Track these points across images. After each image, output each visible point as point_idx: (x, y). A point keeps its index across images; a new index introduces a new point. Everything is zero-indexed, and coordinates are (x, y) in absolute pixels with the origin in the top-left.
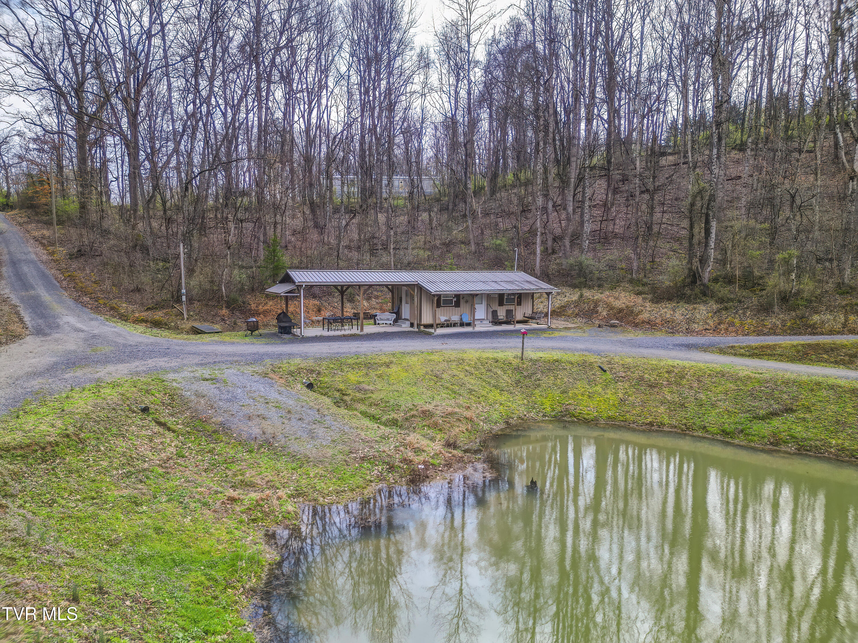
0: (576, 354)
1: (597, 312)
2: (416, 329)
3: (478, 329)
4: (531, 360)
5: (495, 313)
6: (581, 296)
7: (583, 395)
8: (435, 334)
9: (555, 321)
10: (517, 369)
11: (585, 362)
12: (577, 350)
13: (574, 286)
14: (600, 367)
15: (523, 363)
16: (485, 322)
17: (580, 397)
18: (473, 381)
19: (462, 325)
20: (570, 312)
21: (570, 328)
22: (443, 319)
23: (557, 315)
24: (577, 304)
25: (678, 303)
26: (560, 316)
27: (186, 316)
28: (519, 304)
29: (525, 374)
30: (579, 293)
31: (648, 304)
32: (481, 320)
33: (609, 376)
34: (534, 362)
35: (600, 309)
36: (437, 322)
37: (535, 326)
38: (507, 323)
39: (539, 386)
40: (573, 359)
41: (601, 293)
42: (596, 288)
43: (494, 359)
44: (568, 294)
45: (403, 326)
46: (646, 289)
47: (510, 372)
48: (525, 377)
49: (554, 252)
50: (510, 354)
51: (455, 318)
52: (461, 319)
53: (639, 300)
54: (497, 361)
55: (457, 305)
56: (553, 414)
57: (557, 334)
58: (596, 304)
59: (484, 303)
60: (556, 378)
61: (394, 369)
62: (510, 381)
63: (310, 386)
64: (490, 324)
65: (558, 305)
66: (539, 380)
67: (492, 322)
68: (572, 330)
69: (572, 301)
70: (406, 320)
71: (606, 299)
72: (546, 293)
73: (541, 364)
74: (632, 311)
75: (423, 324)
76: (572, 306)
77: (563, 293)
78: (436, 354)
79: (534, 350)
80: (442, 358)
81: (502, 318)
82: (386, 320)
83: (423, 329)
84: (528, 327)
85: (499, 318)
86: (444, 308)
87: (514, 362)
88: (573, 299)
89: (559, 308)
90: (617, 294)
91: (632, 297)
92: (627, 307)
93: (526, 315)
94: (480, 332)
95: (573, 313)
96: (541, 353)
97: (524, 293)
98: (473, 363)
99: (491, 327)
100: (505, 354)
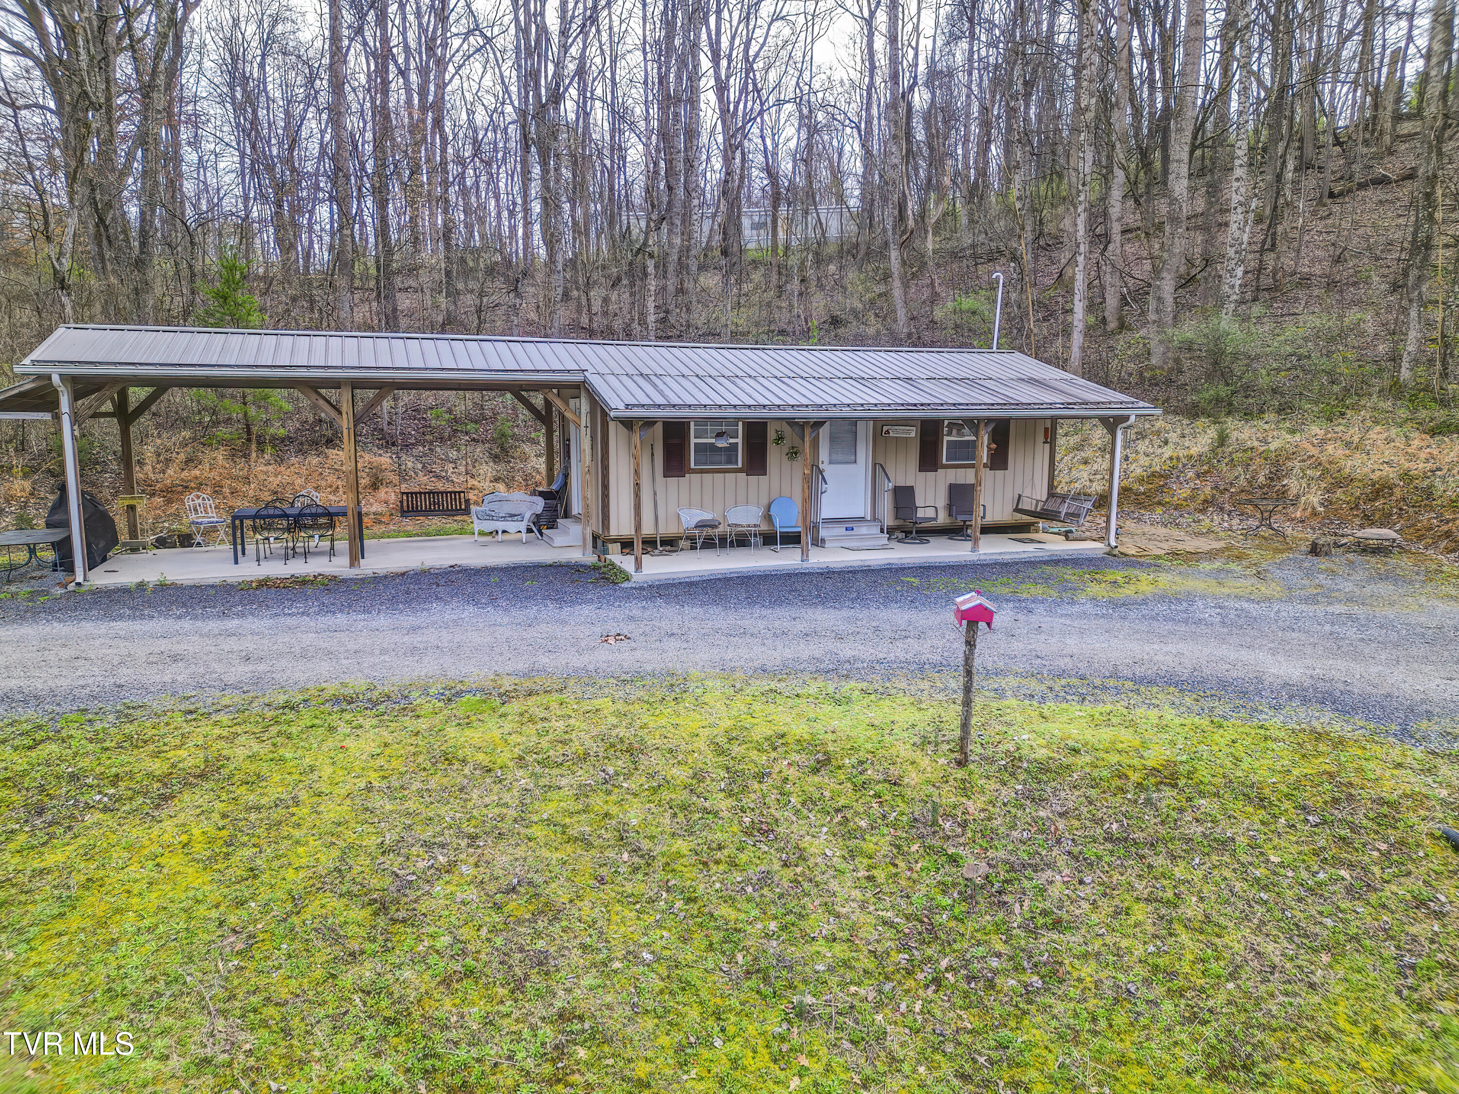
0: (1275, 722)
1: (1283, 494)
2: (591, 558)
3: (819, 559)
4: (1013, 764)
5: (903, 497)
6: (1222, 439)
8: (638, 578)
9: (1130, 525)
10: (927, 824)
11: (1344, 794)
12: (1274, 695)
13: (1193, 412)
14: (1453, 844)
15: (965, 788)
16: (862, 530)
18: (623, 927)
19: (769, 540)
20: (1184, 492)
21: (1194, 556)
22: (691, 518)
23: (1140, 505)
24: (1206, 466)
26: (1150, 507)
28: (999, 460)
29: (974, 867)
30: (1212, 433)
32: (849, 523)
34: (1032, 777)
35: (1293, 485)
36: (648, 529)
37: (1058, 546)
38: (953, 530)
39: (1053, 973)
40: (1264, 770)
41: (1292, 432)
42: (1270, 416)
43: (809, 746)
44: (1173, 437)
48: (970, 892)
49: (1123, 326)
50: (906, 715)
51: (745, 516)
52: (768, 517)
53: (1450, 450)
54: (823, 763)
55: (756, 464)
57: (1144, 583)
58: (1278, 467)
59: (864, 456)
60: (1166, 907)
64: (884, 539)
65: (1139, 471)
66: (1057, 925)
67: (891, 531)
68: (1206, 566)
69: (1191, 457)
70: (577, 519)
71: (1314, 451)
72: (1104, 420)
73: (1072, 799)
74: (1428, 493)
75: (614, 532)
76: (1191, 474)
77: (1158, 433)
78: (514, 707)
79: (1033, 685)
80: (529, 736)
81: (930, 513)
82: (504, 518)
83: (616, 556)
84: (1030, 548)
85: (920, 514)
86: (696, 477)
87: (912, 778)
88: (1194, 451)
89: (1141, 480)
90: (1354, 434)
91: (1416, 443)
92: (1406, 476)
93: (1026, 505)
94: (828, 574)
95: (1192, 498)
96: (1075, 709)
97: (1018, 419)
98: (681, 774)
99: (883, 548)
100: (882, 711)
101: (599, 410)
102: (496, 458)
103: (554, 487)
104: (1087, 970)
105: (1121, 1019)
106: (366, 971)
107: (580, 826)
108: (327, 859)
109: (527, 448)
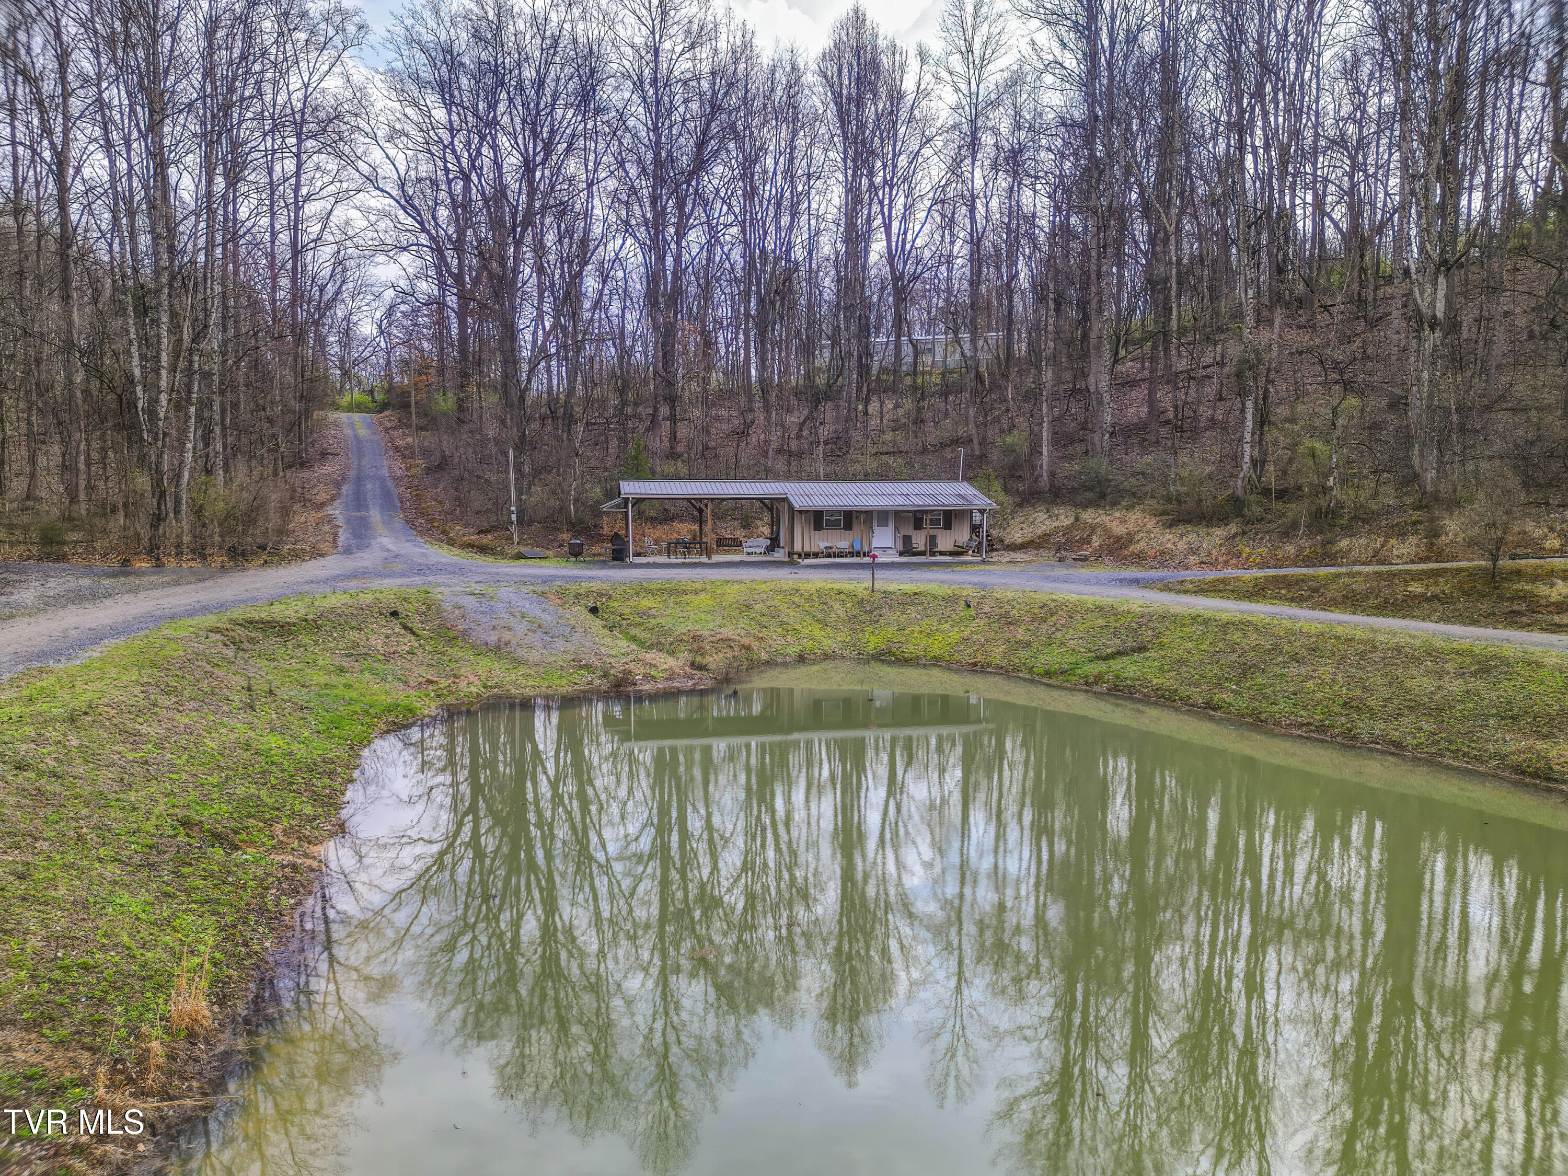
2: (787, 558)
4: (885, 592)
5: (907, 540)
6: (1079, 519)
10: (861, 602)
11: (954, 596)
14: (967, 602)
15: (872, 596)
16: (889, 551)
19: (852, 554)
21: (1015, 562)
22: (824, 545)
27: (516, 540)
28: (948, 526)
29: (868, 608)
30: (1078, 515)
31: (1156, 529)
32: (884, 549)
33: (972, 611)
34: (886, 594)
35: (1094, 537)
36: (807, 549)
37: (967, 558)
38: (927, 552)
39: (877, 622)
41: (1108, 515)
44: (1062, 517)
45: (776, 554)
47: (850, 605)
48: (865, 611)
51: (842, 545)
52: (852, 546)
53: (1151, 523)
54: (841, 593)
55: (848, 527)
56: (872, 651)
57: (985, 567)
58: (1094, 531)
59: (890, 523)
60: (904, 612)
61: (702, 596)
62: (843, 616)
63: (594, 610)
64: (896, 554)
66: (881, 615)
67: (899, 551)
69: (1063, 526)
70: (782, 548)
71: (1110, 524)
74: (1131, 540)
75: (795, 551)
76: (1060, 534)
78: (768, 583)
80: (773, 587)
81: (918, 545)
82: (756, 547)
83: (796, 557)
84: (957, 559)
85: (914, 545)
86: (825, 531)
87: (861, 595)
88: (1065, 523)
92: (1130, 533)
93: (958, 544)
96: (908, 585)
98: (808, 594)
99: (896, 557)
101: (791, 506)
102: (744, 527)
103: (774, 536)
107: (785, 600)
109: (758, 522)
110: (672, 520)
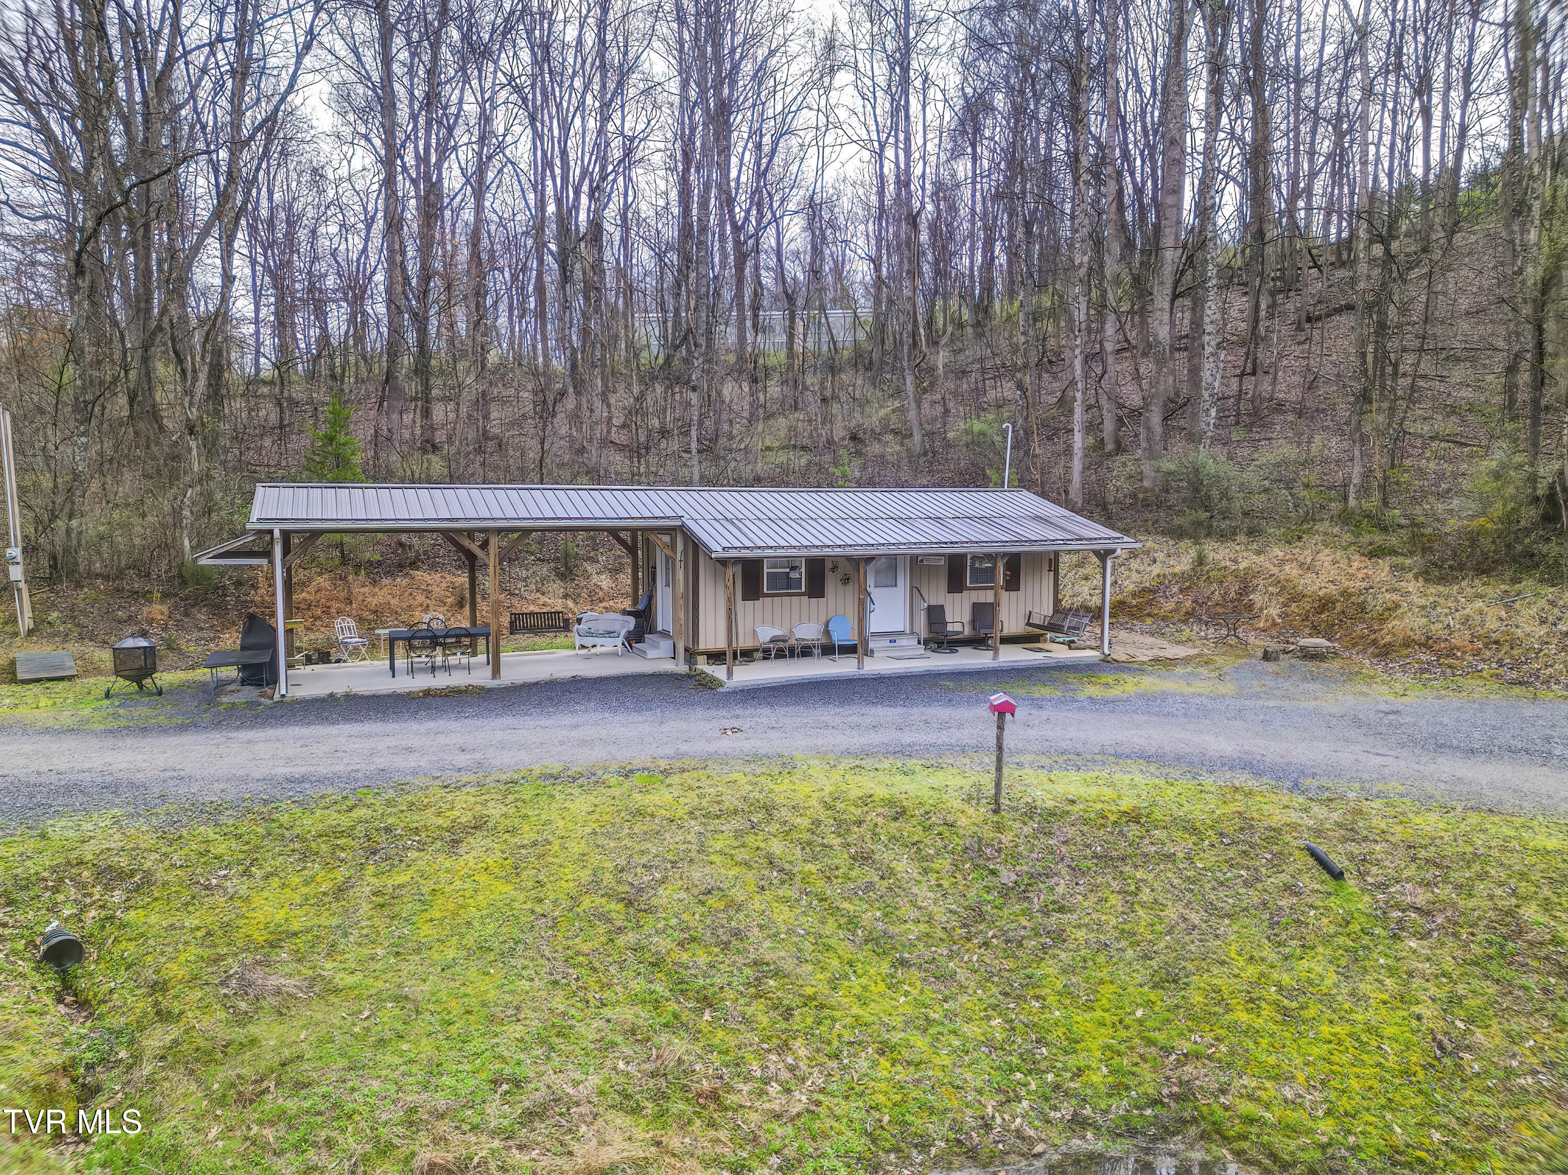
0: (1208, 782)
1: (1250, 607)
2: (681, 668)
3: (874, 666)
4: (1031, 811)
5: (936, 615)
6: (1201, 560)
7: (1253, 1003)
8: (730, 685)
9: (1123, 634)
10: (974, 851)
11: (1247, 825)
12: (1211, 765)
13: (1178, 534)
14: (1313, 854)
15: (999, 828)
16: (903, 642)
17: (1242, 1016)
18: (782, 916)
19: (828, 650)
20: (1170, 605)
21: (1170, 662)
22: (766, 634)
23: (1132, 616)
24: (1188, 583)
25: (1515, 581)
26: (1140, 618)
28: (1013, 584)
29: (1007, 876)
30: (1193, 553)
31: (1412, 586)
32: (892, 636)
33: (1355, 898)
34: (1044, 820)
35: (1257, 598)
37: (1061, 653)
38: (977, 642)
39: (1059, 937)
40: (1197, 811)
41: (1258, 553)
42: (1241, 538)
43: (890, 803)
44: (1160, 556)
45: (651, 654)
46: (1393, 540)
47: (944, 864)
48: (1005, 892)
49: (1120, 448)
50: (956, 781)
51: (808, 632)
52: (827, 632)
53: (1382, 571)
54: (900, 814)
55: (816, 589)
56: (1119, 1106)
57: (1131, 685)
58: (1246, 583)
59: (903, 581)
60: (1130, 896)
61: (470, 858)
62: (940, 915)
63: (66, 955)
64: (921, 650)
65: (1131, 587)
66: (1062, 910)
67: (926, 642)
68: (1180, 670)
69: (1175, 575)
70: (665, 634)
71: (1275, 570)
72: (1097, 553)
73: (1071, 832)
74: (1362, 608)
75: (702, 646)
76: (1175, 589)
77: (1148, 553)
78: (675, 779)
79: (1044, 761)
80: (692, 799)
81: (958, 627)
82: (602, 635)
83: (703, 665)
84: (1040, 656)
85: (950, 628)
86: (768, 600)
87: (963, 821)
88: (1178, 569)
89: (1134, 595)
90: (1306, 556)
91: (1355, 565)
92: (1345, 593)
93: (1036, 620)
94: (880, 679)
95: (1176, 610)
96: (1073, 776)
97: (1027, 553)
98: (804, 822)
99: (921, 657)
100: (938, 779)
101: (695, 546)
103: (640, 607)
104: (1081, 934)
105: (1101, 959)
106: (631, 938)
107: (742, 855)
108: (585, 876)
110: (413, 565)
